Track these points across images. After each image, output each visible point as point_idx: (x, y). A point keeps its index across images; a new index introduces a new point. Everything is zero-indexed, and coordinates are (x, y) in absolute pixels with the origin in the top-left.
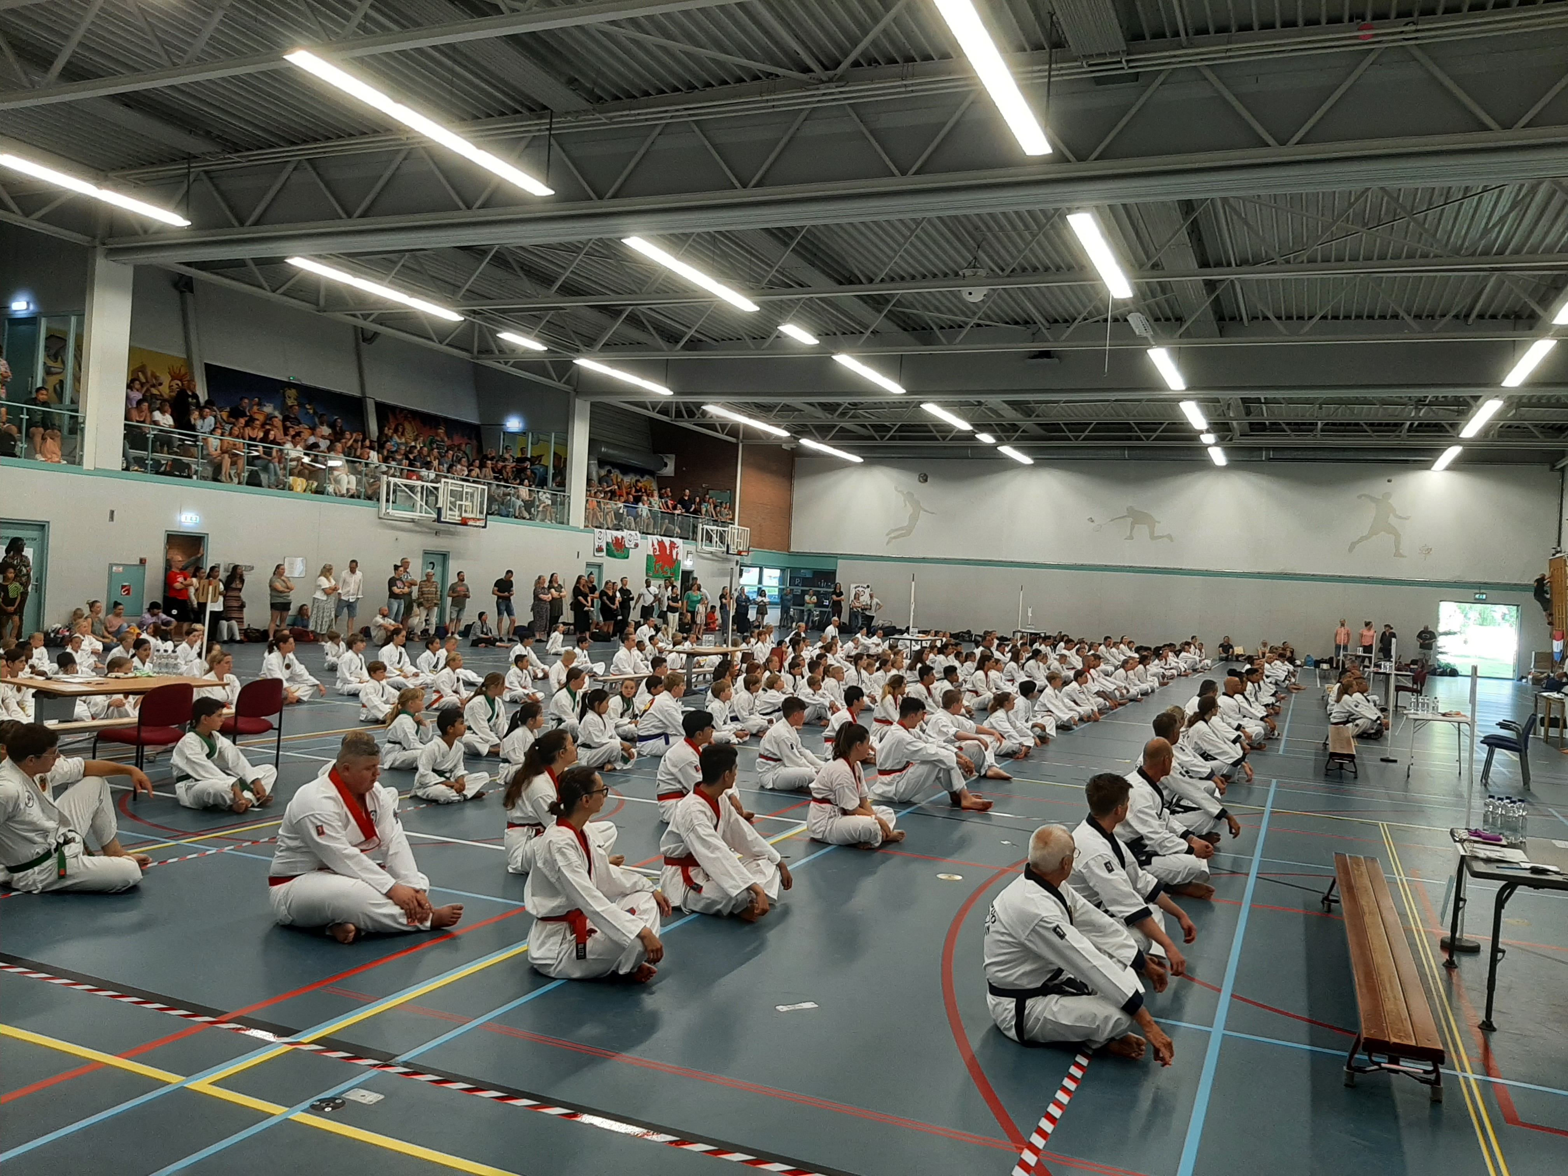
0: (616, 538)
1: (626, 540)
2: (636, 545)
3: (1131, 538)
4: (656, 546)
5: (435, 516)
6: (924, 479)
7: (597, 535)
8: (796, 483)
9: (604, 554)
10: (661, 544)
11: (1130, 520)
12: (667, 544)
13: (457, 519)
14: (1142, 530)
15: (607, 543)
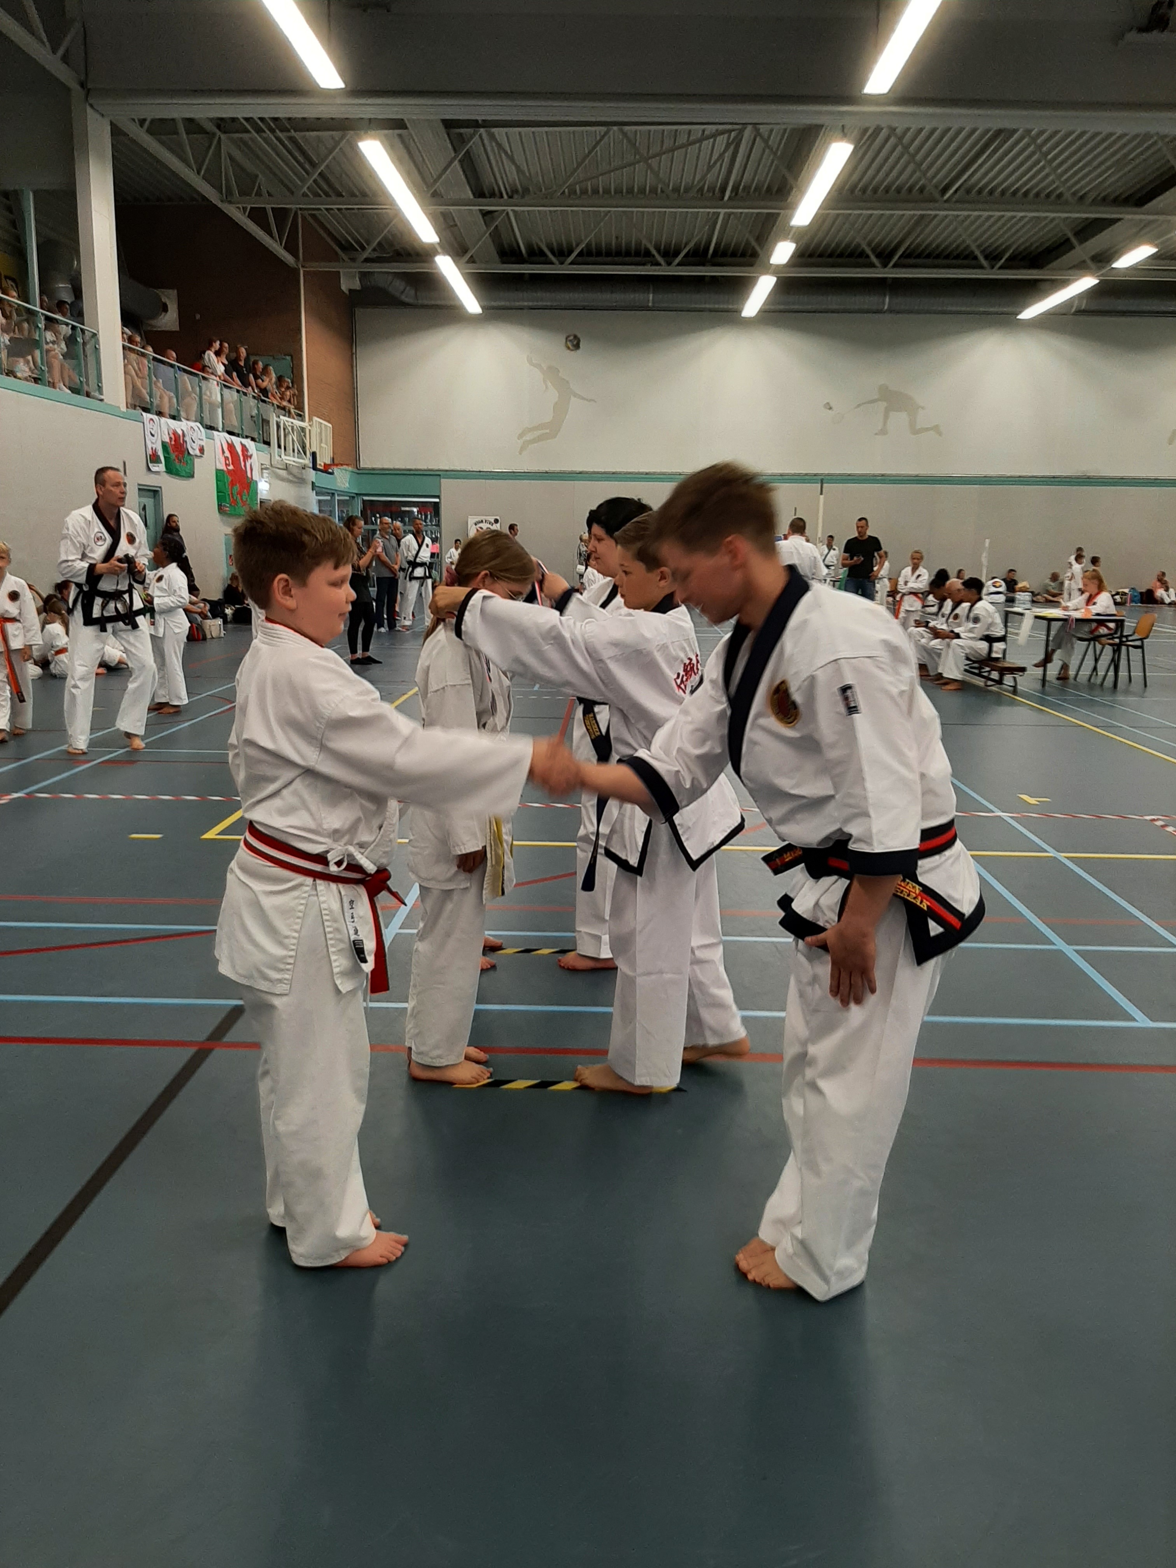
0: (175, 433)
1: (187, 439)
2: (202, 450)
3: (883, 432)
4: (227, 454)
6: (575, 344)
7: (148, 426)
8: (360, 351)
9: (161, 467)
10: (231, 447)
11: (883, 405)
12: (239, 449)
14: (899, 419)
15: (164, 445)
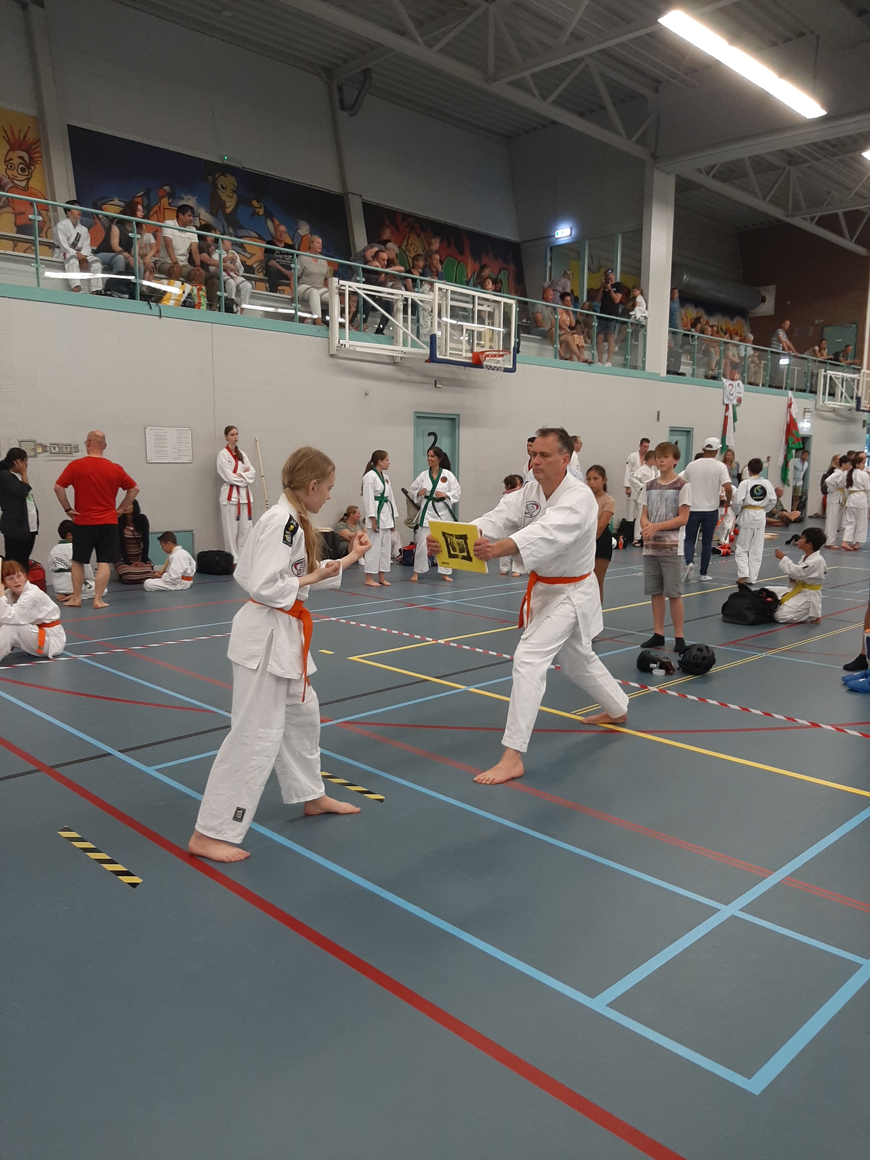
5: (427, 351)
13: (466, 356)
